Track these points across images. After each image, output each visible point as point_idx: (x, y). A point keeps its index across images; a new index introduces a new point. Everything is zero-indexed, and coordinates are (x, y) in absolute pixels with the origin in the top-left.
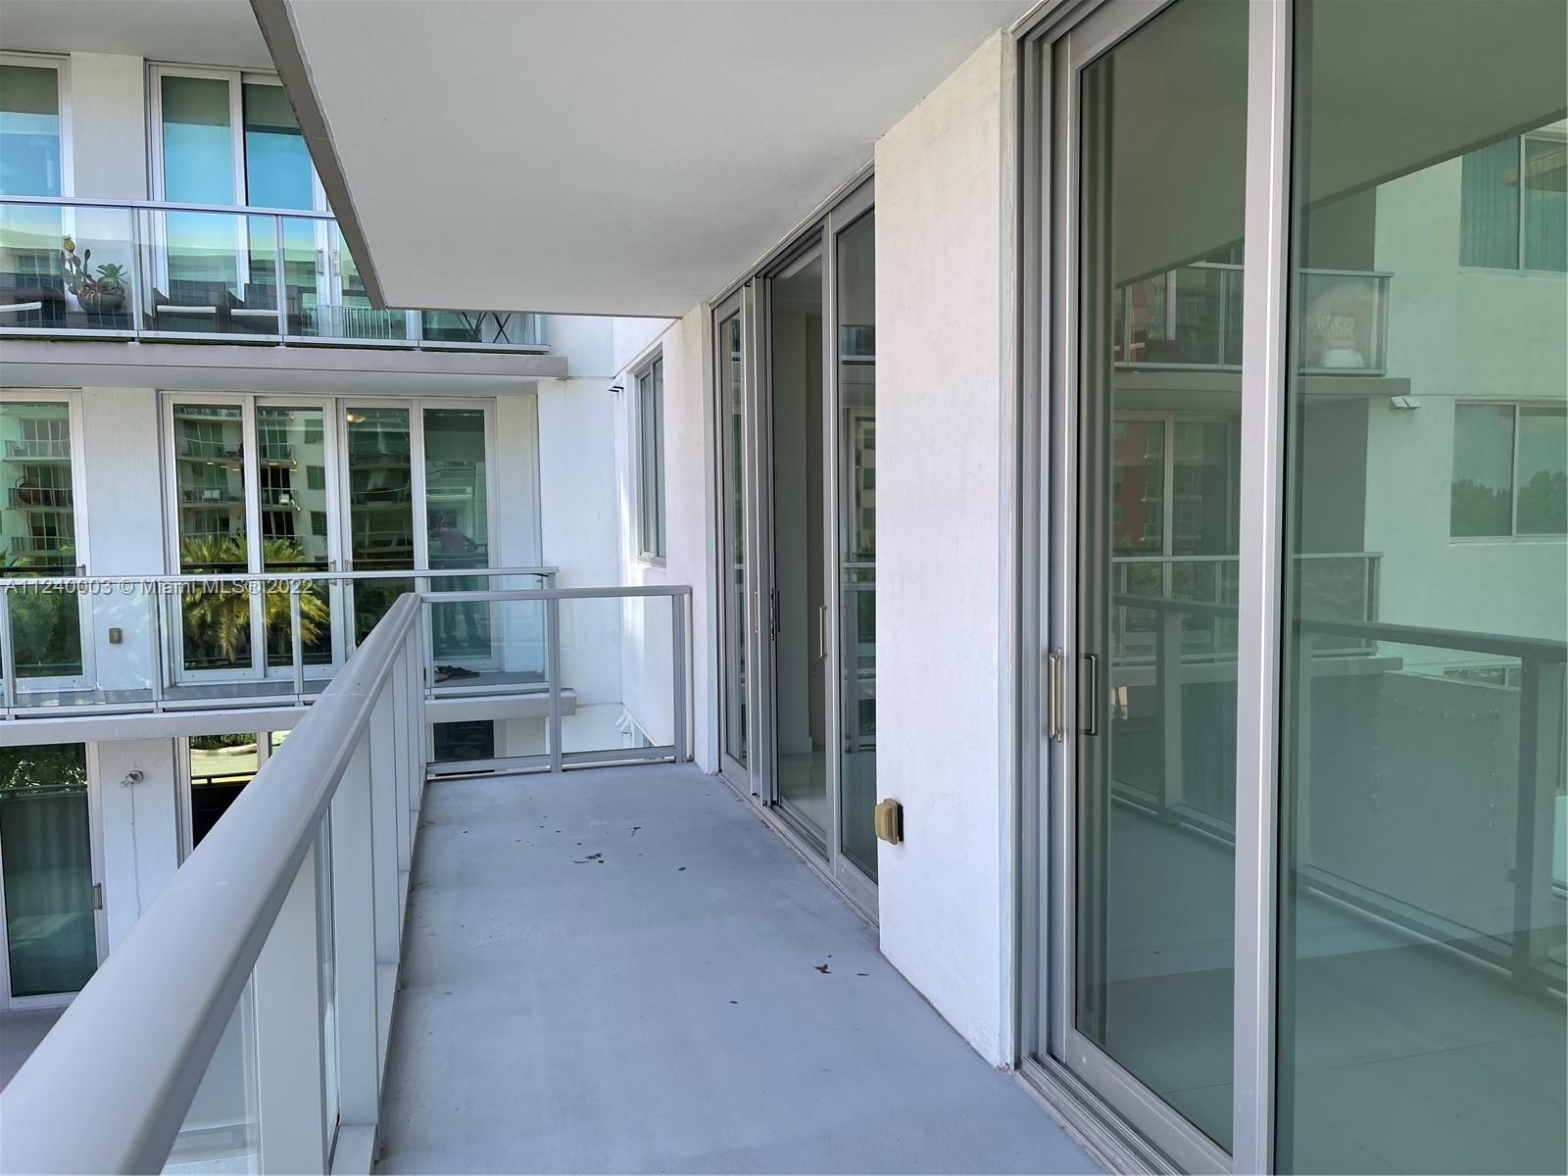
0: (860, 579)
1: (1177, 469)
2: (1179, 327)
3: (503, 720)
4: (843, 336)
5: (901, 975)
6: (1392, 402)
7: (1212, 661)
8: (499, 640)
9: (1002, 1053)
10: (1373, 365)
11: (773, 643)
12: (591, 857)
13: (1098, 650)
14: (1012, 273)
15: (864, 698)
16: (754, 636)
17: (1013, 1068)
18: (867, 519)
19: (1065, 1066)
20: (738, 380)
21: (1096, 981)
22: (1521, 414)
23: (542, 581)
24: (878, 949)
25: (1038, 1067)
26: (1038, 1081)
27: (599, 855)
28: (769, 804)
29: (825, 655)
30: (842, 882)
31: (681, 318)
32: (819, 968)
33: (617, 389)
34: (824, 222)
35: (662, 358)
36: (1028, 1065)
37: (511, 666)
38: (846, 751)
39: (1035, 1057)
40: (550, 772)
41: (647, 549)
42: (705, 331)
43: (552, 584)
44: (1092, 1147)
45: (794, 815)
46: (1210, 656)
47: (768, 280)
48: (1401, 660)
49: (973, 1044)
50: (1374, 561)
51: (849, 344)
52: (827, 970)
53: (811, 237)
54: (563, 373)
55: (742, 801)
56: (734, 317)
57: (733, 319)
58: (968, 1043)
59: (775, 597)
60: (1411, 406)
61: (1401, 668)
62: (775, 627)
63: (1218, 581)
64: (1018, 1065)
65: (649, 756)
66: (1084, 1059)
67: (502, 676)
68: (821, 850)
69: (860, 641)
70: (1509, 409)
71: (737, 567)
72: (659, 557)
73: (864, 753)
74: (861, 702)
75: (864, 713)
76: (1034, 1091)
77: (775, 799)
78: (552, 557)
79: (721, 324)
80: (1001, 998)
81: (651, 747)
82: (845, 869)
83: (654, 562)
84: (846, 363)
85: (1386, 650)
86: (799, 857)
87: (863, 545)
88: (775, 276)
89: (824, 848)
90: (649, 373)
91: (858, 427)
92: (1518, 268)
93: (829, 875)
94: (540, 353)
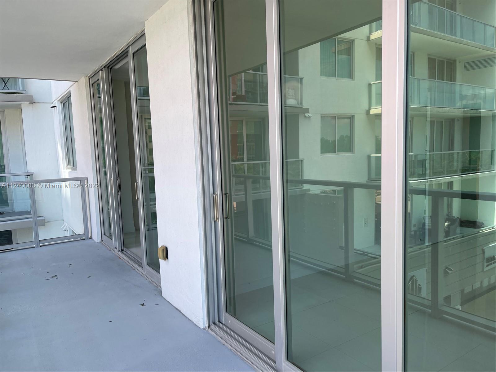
0: (149, 172)
1: (247, 135)
2: (245, 91)
3: (15, 230)
4: (138, 91)
5: (170, 303)
6: (305, 115)
7: (260, 193)
8: (12, 200)
9: (204, 324)
10: (300, 104)
11: (119, 196)
12: (52, 277)
13: (228, 192)
14: (194, 69)
15: (153, 212)
16: (112, 194)
17: (208, 328)
18: (151, 152)
19: (224, 324)
20: (100, 104)
21: (232, 295)
22: (338, 119)
23: (28, 178)
24: (161, 295)
25: (216, 326)
26: (216, 331)
27: (56, 276)
28: (121, 251)
29: (138, 199)
30: (148, 274)
31: (77, 81)
32: (141, 305)
33: (54, 107)
34: (128, 49)
35: (71, 96)
36: (212, 326)
37: (17, 209)
38: (147, 230)
39: (214, 323)
40: (35, 247)
41: (69, 164)
42: (87, 86)
43: (32, 178)
44: (234, 349)
45: (130, 254)
46: (259, 191)
47: (109, 69)
48: (310, 189)
49: (194, 322)
50: (302, 161)
51: (141, 93)
52: (144, 305)
53: (123, 55)
54: (31, 101)
55: (111, 251)
56: (98, 82)
57: (97, 83)
58: (193, 322)
59: (119, 181)
60: (310, 116)
61: (310, 192)
62: (119, 190)
63: (261, 169)
64: (209, 326)
65: (75, 238)
66: (229, 321)
67: (14, 213)
68: (140, 265)
69: (150, 193)
70: (334, 117)
71: (104, 170)
72: (74, 167)
73: (153, 230)
74: (151, 213)
75: (152, 217)
76: (215, 334)
77: (123, 249)
78: (31, 168)
79: (93, 84)
80: (203, 306)
81: (76, 235)
82: (149, 270)
83: (72, 169)
84: (139, 99)
85: (306, 187)
86: (132, 268)
87: (149, 161)
88: (112, 67)
89: (141, 263)
90: (66, 101)
91: (145, 122)
92: (336, 77)
93: (143, 273)
94: (22, 93)
